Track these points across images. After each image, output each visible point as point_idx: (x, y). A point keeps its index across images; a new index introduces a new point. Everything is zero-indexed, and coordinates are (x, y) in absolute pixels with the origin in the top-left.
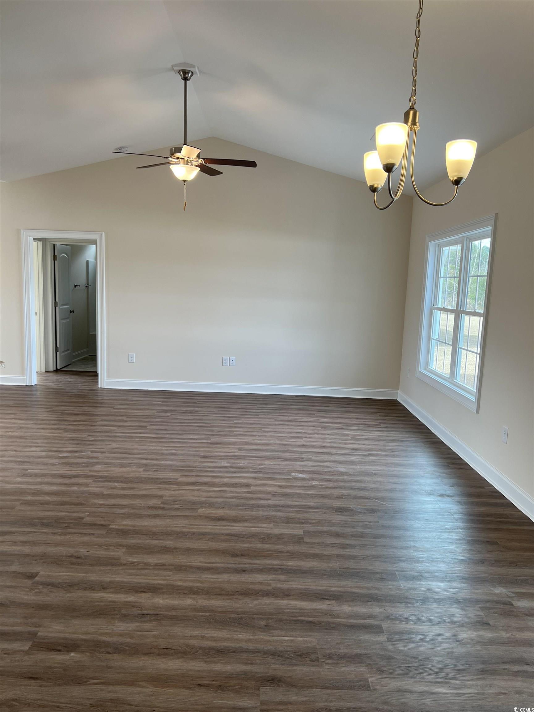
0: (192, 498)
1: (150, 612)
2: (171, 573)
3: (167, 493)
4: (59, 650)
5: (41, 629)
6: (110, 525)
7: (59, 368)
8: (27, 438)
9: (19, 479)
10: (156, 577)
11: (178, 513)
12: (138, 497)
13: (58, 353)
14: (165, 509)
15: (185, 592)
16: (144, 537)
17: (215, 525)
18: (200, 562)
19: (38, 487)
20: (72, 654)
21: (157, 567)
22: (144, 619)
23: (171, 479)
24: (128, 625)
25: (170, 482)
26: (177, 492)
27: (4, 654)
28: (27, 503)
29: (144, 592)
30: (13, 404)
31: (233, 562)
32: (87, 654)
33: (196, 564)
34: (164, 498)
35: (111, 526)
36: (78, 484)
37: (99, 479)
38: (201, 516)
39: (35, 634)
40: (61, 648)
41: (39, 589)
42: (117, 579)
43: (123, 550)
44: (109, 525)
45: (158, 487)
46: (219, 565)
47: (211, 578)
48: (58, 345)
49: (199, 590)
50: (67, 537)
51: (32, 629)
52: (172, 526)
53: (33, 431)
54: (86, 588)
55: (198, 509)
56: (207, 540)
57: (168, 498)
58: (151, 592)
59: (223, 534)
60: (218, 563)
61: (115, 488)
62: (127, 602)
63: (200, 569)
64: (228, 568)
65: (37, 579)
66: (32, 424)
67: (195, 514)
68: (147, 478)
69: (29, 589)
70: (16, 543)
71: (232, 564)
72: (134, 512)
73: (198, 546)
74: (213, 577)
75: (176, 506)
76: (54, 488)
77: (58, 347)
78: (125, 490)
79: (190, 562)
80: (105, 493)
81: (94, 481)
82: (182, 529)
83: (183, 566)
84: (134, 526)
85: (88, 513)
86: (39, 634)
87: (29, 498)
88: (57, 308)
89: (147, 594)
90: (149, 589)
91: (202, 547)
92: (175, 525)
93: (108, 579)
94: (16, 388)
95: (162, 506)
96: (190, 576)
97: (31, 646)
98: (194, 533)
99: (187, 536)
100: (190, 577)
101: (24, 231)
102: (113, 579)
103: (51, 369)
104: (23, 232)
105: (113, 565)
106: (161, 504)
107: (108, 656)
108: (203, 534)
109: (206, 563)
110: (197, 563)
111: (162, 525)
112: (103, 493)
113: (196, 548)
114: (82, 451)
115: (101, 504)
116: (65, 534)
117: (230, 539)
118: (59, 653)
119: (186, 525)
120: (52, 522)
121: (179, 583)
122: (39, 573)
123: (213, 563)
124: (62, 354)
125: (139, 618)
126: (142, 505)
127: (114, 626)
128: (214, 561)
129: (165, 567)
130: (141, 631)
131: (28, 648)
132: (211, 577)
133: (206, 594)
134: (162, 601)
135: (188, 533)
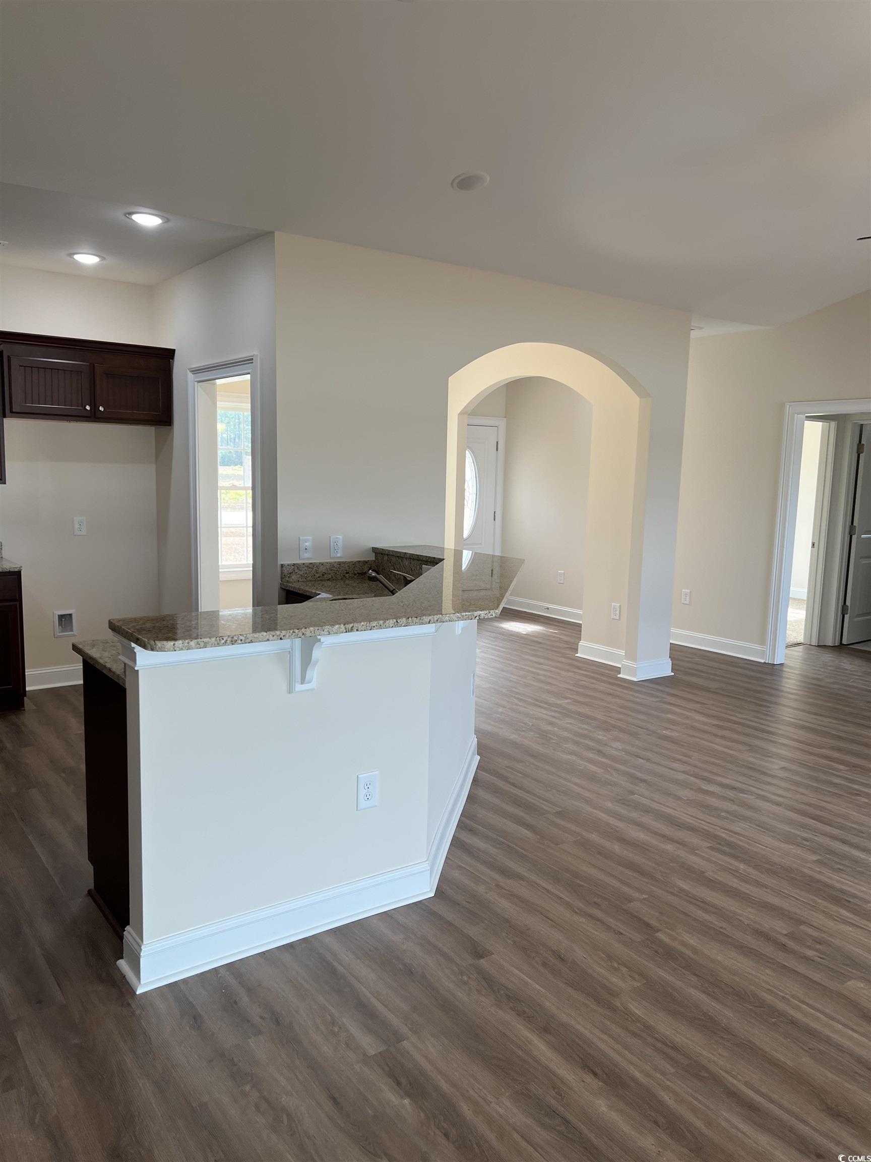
0: (861, 952)
1: (569, 1116)
2: (673, 1070)
3: (818, 919)
4: (398, 1084)
5: (414, 1039)
6: (661, 930)
7: (844, 642)
8: (683, 745)
9: (609, 804)
10: (641, 1060)
11: (801, 968)
12: (755, 904)
13: (847, 617)
14: (783, 947)
15: (661, 1120)
16: (694, 979)
17: (854, 1027)
18: (746, 1084)
19: (620, 825)
20: (406, 1101)
21: (659, 1045)
22: (547, 1120)
23: (854, 896)
24: (516, 1111)
25: (849, 902)
26: (841, 927)
27: (344, 1043)
28: (584, 844)
29: (595, 1074)
30: (716, 689)
31: (813, 1123)
32: (422, 1115)
33: (735, 1082)
34: (803, 927)
35: (659, 934)
36: (681, 843)
37: (723, 846)
38: (841, 995)
39: (399, 1038)
40: (403, 1081)
41: (469, 978)
42: (578, 1027)
43: (637, 984)
44: (658, 930)
45: (813, 901)
46: (778, 1112)
47: (737, 1128)
48: (848, 603)
49: (688, 1135)
50: (581, 921)
51: (404, 1030)
52: (764, 985)
53: (703, 737)
54: (525, 1012)
55: (850, 978)
56: (807, 1049)
57: (809, 931)
58: (605, 1082)
59: (851, 1054)
60: (781, 1107)
61: (734, 872)
62: (554, 1074)
63: (733, 1095)
64: (791, 1129)
65: (482, 961)
66: (714, 725)
67: (833, 985)
68: (810, 876)
69: (459, 969)
70: (513, 897)
71: (808, 1125)
72: (721, 928)
73: (776, 1051)
74: (741, 1126)
75: (810, 953)
76: (642, 836)
77: (847, 606)
78: (746, 882)
79: (727, 1072)
80: (710, 874)
81: (711, 848)
82: (778, 1002)
83: (707, 1070)
84: (695, 951)
85: (647, 896)
86: (405, 1043)
87: (594, 837)
88: (854, 537)
89: (597, 1081)
90: (607, 1075)
91: (781, 1058)
92: (769, 987)
93: (564, 1018)
94: (746, 664)
95: (784, 940)
96: (700, 1097)
97: (380, 1053)
98: (793, 1023)
99: (773, 1020)
100: (696, 1099)
101: (790, 406)
102: (573, 1022)
103: (830, 643)
104: (788, 406)
105: (598, 1000)
106: (785, 935)
107: (442, 1140)
108: (812, 1033)
109: (758, 1092)
110: (739, 1081)
111: (746, 974)
112: (704, 873)
113: (766, 1052)
114: (743, 791)
115: (682, 890)
116: (582, 913)
117: (857, 1073)
118: (395, 1087)
119: (793, 996)
120: (583, 886)
121: (666, 1097)
122: (494, 954)
123: (772, 1101)
124: (856, 619)
125: (543, 1113)
126: (746, 922)
127: (497, 1099)
128: (775, 1097)
129: (673, 1053)
130: (522, 1136)
131: (374, 1054)
132: (736, 1123)
133: (691, 1150)
134: (604, 1109)
135: (781, 1014)
